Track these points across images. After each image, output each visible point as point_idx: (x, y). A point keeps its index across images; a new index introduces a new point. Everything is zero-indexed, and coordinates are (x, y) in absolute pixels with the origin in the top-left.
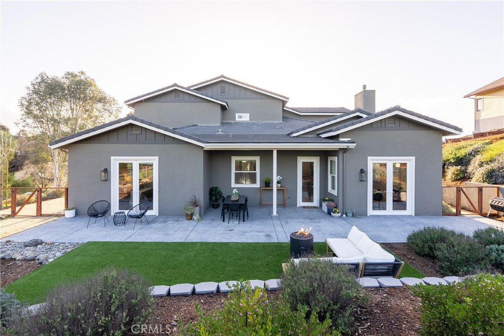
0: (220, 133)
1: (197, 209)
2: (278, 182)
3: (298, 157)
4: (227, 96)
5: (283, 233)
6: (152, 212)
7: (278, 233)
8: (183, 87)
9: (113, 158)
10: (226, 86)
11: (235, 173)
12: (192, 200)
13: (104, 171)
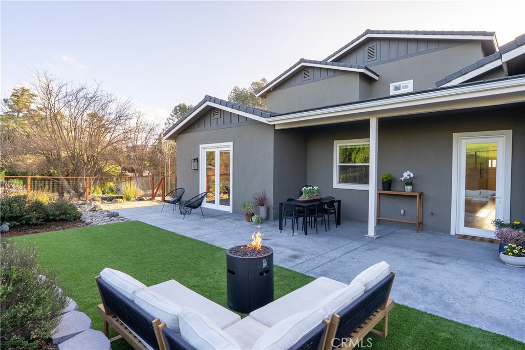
1: (263, 210)
2: (408, 182)
3: (454, 134)
4: (378, 60)
5: (325, 260)
6: (228, 209)
7: (319, 258)
8: (310, 62)
9: (201, 146)
10: (376, 46)
11: (340, 166)
12: (257, 197)
13: (195, 159)
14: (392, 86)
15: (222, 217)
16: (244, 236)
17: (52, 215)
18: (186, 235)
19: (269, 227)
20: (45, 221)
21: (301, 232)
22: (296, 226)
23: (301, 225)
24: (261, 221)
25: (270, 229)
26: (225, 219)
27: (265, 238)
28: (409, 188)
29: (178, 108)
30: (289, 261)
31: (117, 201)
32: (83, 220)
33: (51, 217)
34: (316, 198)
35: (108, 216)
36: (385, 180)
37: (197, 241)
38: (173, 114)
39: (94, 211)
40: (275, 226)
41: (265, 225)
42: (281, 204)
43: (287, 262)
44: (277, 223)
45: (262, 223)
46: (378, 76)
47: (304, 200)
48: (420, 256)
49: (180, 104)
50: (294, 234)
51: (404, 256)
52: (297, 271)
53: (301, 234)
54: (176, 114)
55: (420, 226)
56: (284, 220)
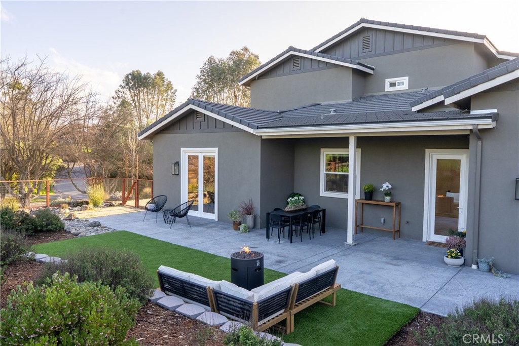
0: (332, 113)
1: (250, 219)
2: (387, 193)
3: (426, 150)
4: (373, 52)
5: (305, 264)
6: (214, 217)
7: (300, 262)
8: (300, 51)
9: (182, 149)
10: (372, 36)
11: (327, 174)
12: (244, 206)
13: (175, 164)
14: (388, 81)
15: (208, 226)
16: (234, 244)
17: (40, 226)
18: (180, 245)
19: (257, 235)
20: (34, 232)
21: (287, 240)
22: (282, 235)
23: (287, 234)
24: (249, 230)
25: (258, 238)
26: (211, 227)
27: (254, 246)
28: (388, 198)
29: (130, 77)
30: (275, 265)
31: (87, 207)
32: (68, 230)
33: (39, 228)
34: (302, 207)
35: (89, 226)
36: (366, 191)
37: (192, 249)
38: (123, 85)
39: (70, 219)
40: (262, 234)
41: (252, 234)
42: (268, 214)
43: (273, 266)
44: (265, 232)
45: (249, 232)
46: (373, 69)
47: (290, 210)
48: (384, 259)
49: (133, 72)
50: (280, 242)
51: (370, 260)
52: (281, 272)
53: (286, 242)
54: (127, 84)
55: (397, 234)
56: (271, 228)
